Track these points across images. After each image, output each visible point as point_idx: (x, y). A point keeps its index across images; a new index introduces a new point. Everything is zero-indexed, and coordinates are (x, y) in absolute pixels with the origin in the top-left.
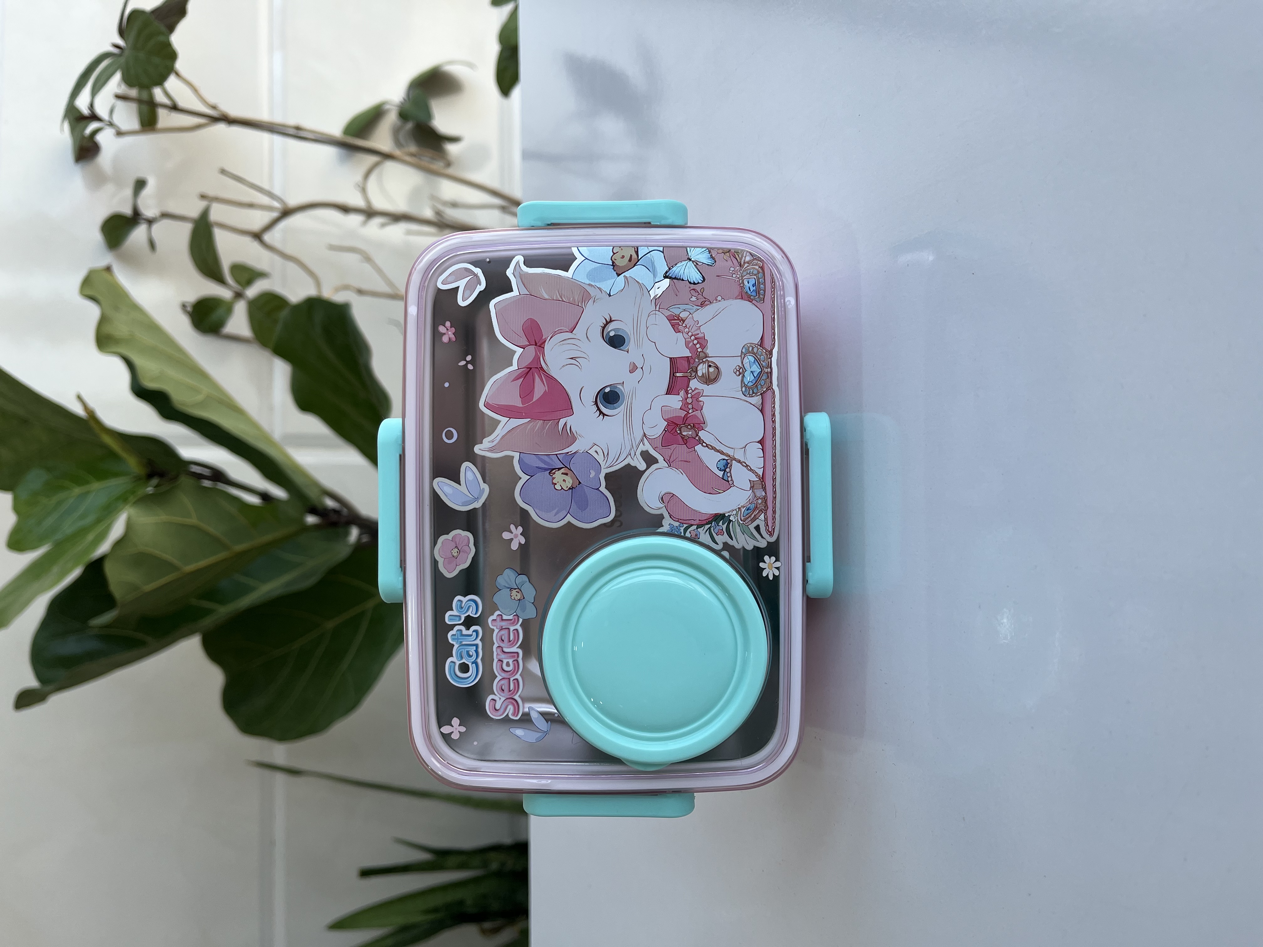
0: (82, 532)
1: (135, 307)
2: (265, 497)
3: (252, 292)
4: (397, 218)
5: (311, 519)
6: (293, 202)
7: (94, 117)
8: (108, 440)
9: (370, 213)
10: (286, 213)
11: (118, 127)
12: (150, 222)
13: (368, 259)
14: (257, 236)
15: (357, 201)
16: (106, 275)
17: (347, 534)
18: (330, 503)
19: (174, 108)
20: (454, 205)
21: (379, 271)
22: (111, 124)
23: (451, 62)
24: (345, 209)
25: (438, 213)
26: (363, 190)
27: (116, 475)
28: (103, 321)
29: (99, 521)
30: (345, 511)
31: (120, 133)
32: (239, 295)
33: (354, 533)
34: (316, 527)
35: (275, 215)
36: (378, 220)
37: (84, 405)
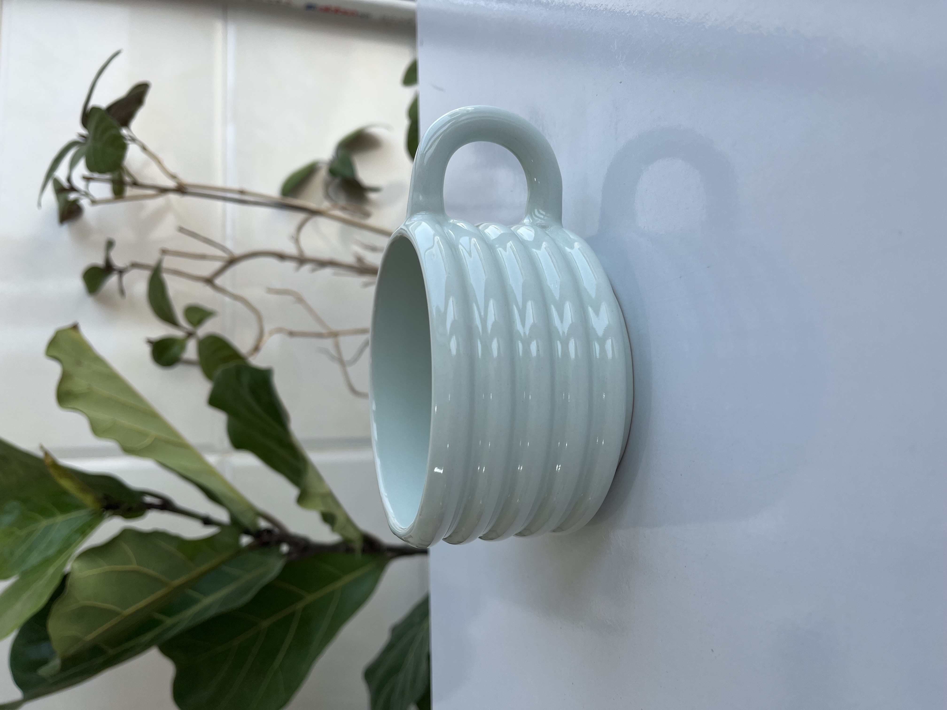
1: (98, 360)
2: (207, 521)
3: (203, 331)
4: (324, 265)
5: (245, 540)
6: (238, 251)
7: (73, 189)
8: (66, 484)
9: (302, 260)
10: (232, 261)
11: (93, 197)
12: (121, 272)
13: (300, 300)
14: (209, 281)
15: (291, 250)
16: (72, 333)
18: (263, 524)
19: (135, 184)
20: (374, 249)
21: (310, 310)
22: (87, 194)
23: (374, 125)
24: (281, 257)
25: (358, 259)
26: (297, 240)
27: (78, 506)
28: (65, 378)
30: (276, 530)
31: (94, 202)
32: (190, 335)
33: (285, 548)
34: (250, 548)
35: (223, 263)
36: (308, 266)
37: (47, 454)
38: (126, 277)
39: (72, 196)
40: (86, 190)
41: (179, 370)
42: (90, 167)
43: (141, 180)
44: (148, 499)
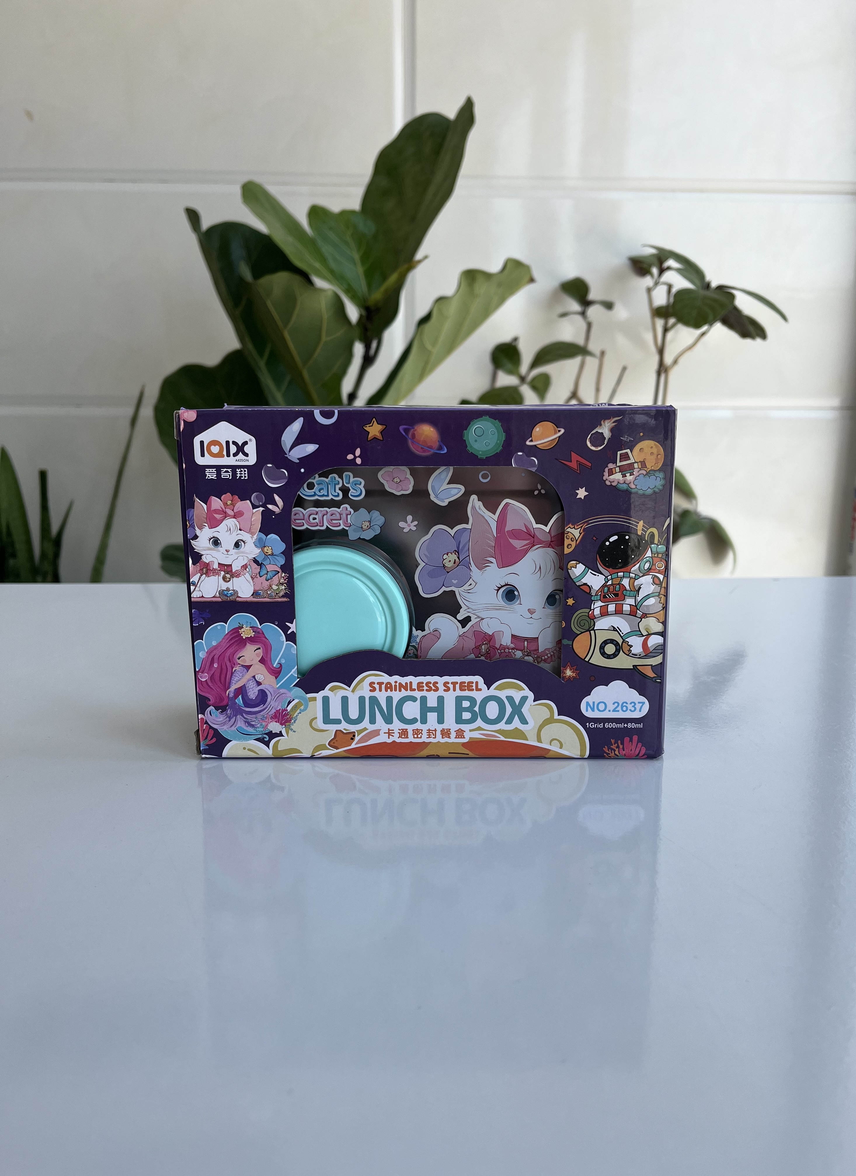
0: (323, 260)
1: (502, 300)
2: (351, 396)
3: (526, 389)
7: (662, 271)
8: (393, 278)
11: (654, 289)
12: (583, 314)
14: (574, 394)
16: (526, 279)
19: (666, 330)
22: (656, 284)
23: (735, 556)
27: (369, 285)
28: (487, 276)
29: (332, 272)
31: (649, 290)
32: (522, 379)
37: (420, 262)
38: (579, 319)
39: (655, 271)
40: (660, 283)
41: (488, 366)
42: (682, 293)
43: (670, 335)
44: (374, 345)
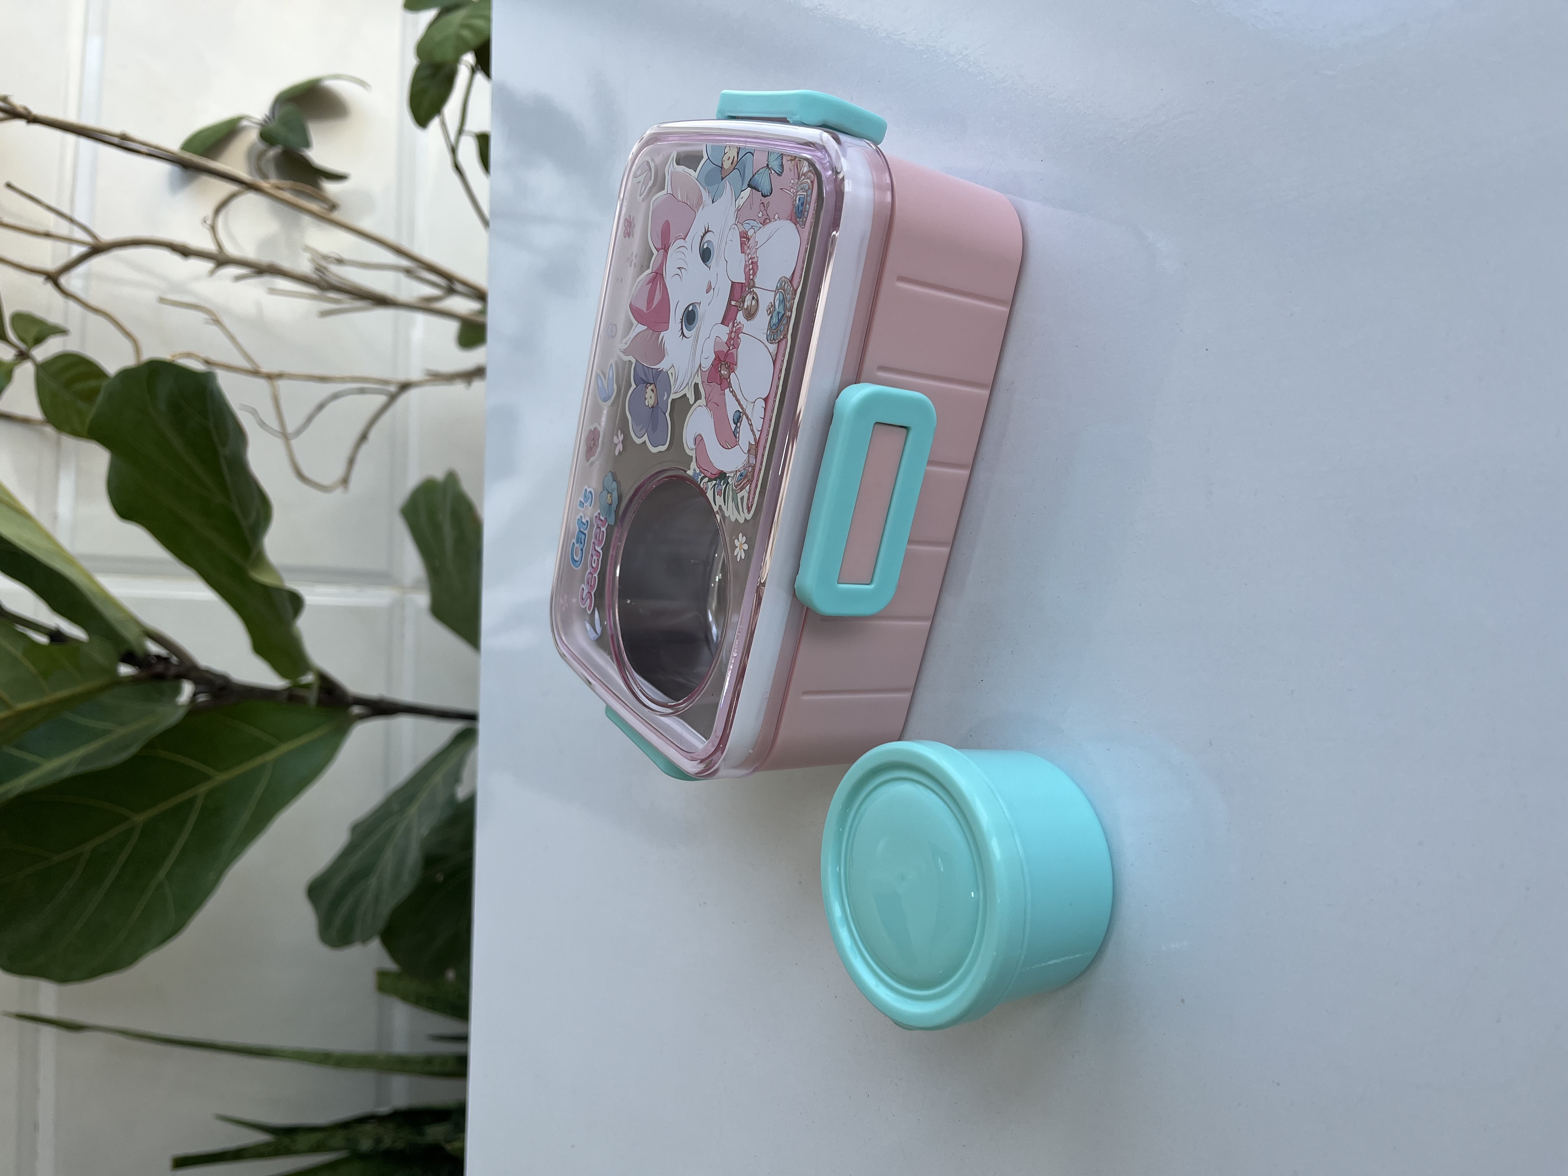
2: (56, 636)
3: (43, 352)
4: (261, 270)
5: (125, 670)
6: (106, 236)
9: (221, 260)
10: (97, 249)
13: (217, 322)
14: (53, 278)
15: (204, 242)
17: (177, 691)
18: (154, 648)
20: (340, 261)
21: (232, 338)
23: (337, 77)
24: (185, 252)
25: (319, 269)
26: (213, 228)
30: (174, 660)
32: (23, 355)
33: (187, 689)
34: (132, 680)
35: (78, 250)
36: (232, 271)
